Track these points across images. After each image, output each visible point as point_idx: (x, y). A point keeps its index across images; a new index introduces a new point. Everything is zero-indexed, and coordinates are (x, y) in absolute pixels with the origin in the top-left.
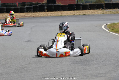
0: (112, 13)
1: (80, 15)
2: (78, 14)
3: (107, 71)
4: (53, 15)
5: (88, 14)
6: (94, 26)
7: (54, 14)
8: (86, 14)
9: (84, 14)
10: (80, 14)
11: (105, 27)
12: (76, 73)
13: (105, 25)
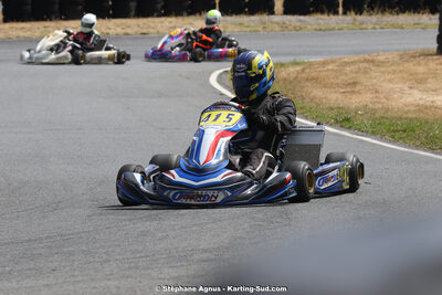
0: (245, 29)
1: (127, 34)
2: (119, 30)
3: (226, 241)
4: (28, 34)
5: (158, 32)
6: (180, 75)
7: (30, 30)
8: (151, 31)
9: (145, 31)
10: (129, 31)
11: (220, 79)
12: (110, 247)
13: (221, 74)
